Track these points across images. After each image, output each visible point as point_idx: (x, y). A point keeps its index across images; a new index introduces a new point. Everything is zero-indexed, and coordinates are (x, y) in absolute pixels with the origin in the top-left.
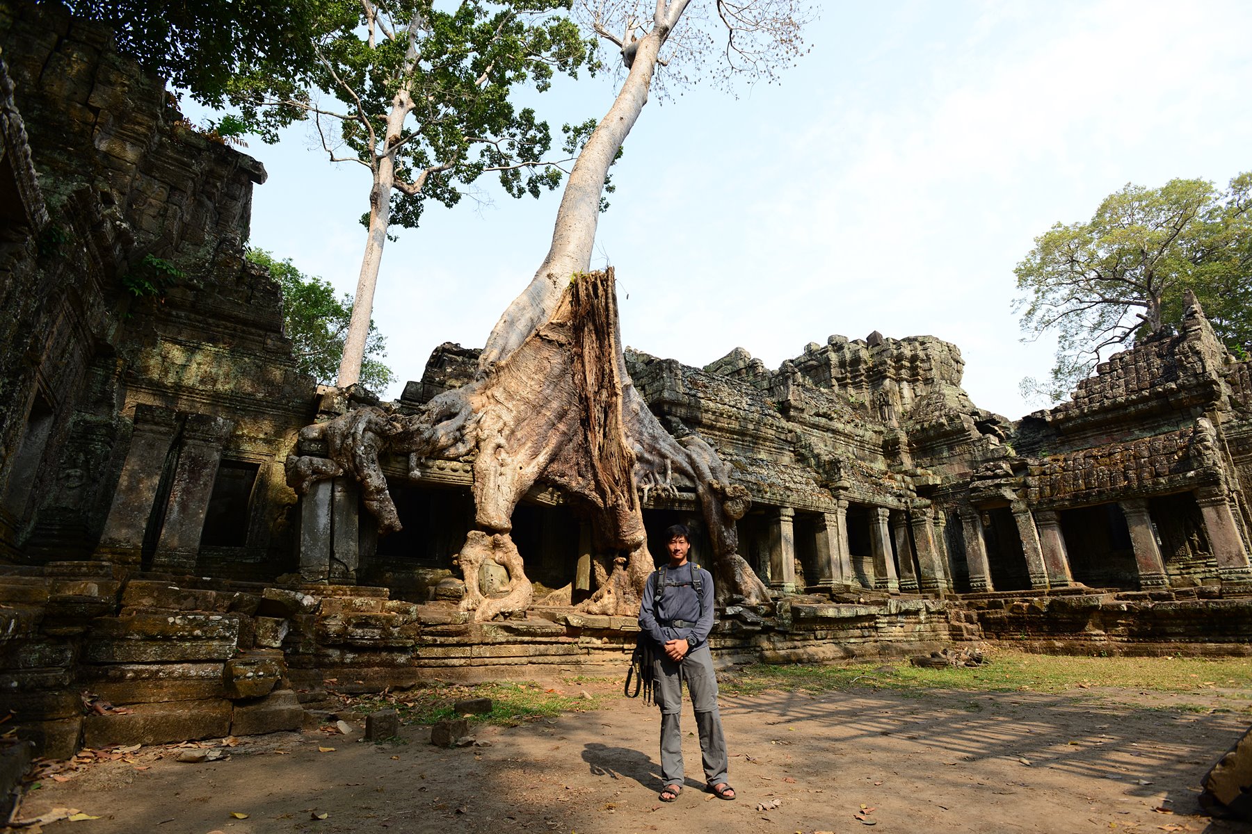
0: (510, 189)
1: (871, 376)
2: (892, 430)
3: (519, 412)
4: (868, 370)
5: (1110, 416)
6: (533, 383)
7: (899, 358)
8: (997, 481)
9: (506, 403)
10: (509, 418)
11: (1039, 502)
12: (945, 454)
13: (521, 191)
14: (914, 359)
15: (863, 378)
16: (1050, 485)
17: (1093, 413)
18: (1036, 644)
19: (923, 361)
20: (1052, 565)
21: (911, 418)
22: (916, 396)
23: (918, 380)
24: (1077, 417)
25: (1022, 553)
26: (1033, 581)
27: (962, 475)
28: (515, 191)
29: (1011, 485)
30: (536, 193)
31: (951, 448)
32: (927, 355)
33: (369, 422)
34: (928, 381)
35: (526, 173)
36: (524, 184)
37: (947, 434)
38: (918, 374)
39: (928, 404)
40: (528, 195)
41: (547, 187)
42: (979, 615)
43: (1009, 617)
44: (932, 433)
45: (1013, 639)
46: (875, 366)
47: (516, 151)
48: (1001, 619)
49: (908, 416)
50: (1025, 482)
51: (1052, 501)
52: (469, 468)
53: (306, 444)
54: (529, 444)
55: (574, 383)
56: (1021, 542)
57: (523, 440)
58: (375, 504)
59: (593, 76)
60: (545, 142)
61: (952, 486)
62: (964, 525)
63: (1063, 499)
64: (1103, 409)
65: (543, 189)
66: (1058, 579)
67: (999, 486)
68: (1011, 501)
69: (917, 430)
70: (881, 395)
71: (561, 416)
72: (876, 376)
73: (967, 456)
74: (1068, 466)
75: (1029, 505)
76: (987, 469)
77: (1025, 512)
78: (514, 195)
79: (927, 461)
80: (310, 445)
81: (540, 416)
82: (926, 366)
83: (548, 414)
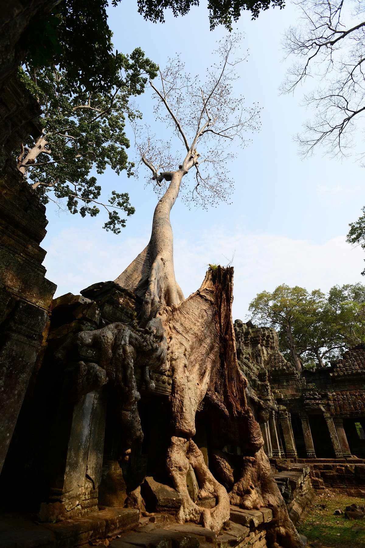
0: (70, 209)
1: (252, 341)
2: (262, 369)
3: (193, 343)
4: (252, 338)
5: (355, 377)
6: (199, 324)
7: (264, 335)
8: (317, 401)
9: (184, 334)
10: (187, 345)
11: (336, 414)
12: (285, 384)
13: (75, 211)
14: (269, 336)
15: (249, 341)
16: (339, 406)
17: (349, 375)
18: (352, 491)
19: (271, 338)
20: (343, 446)
21: (268, 364)
22: (268, 354)
23: (269, 347)
24: (343, 376)
25: (330, 439)
26: (336, 453)
27: (293, 395)
28: (73, 210)
29: (322, 404)
30: (83, 215)
31: (287, 381)
32: (273, 336)
33: (131, 337)
34: (272, 348)
35: (81, 204)
36: (79, 208)
37: (286, 375)
38: (269, 344)
39: (275, 359)
40: (78, 214)
41: (90, 214)
42: (321, 473)
43: (337, 475)
44: (279, 373)
45: (340, 488)
46: (255, 337)
47: (81, 193)
48: (333, 476)
49: (267, 363)
50: (328, 403)
51: (342, 414)
52: (171, 382)
53: (85, 349)
54: (197, 366)
55: (216, 329)
56: (329, 433)
57: (194, 363)
58: (129, 414)
59: (129, 177)
60: (96, 195)
61: (289, 400)
62: (302, 422)
63: (346, 414)
64: (352, 374)
65: (88, 215)
66: (346, 453)
67: (318, 404)
68: (323, 412)
69: (273, 370)
70: (257, 351)
71: (212, 348)
72: (254, 342)
73: (295, 386)
74: (345, 398)
75: (331, 415)
76: (310, 395)
77: (330, 418)
78: (71, 212)
79: (276, 385)
80: (87, 351)
81: (202, 347)
82: (272, 341)
83: (206, 346)
